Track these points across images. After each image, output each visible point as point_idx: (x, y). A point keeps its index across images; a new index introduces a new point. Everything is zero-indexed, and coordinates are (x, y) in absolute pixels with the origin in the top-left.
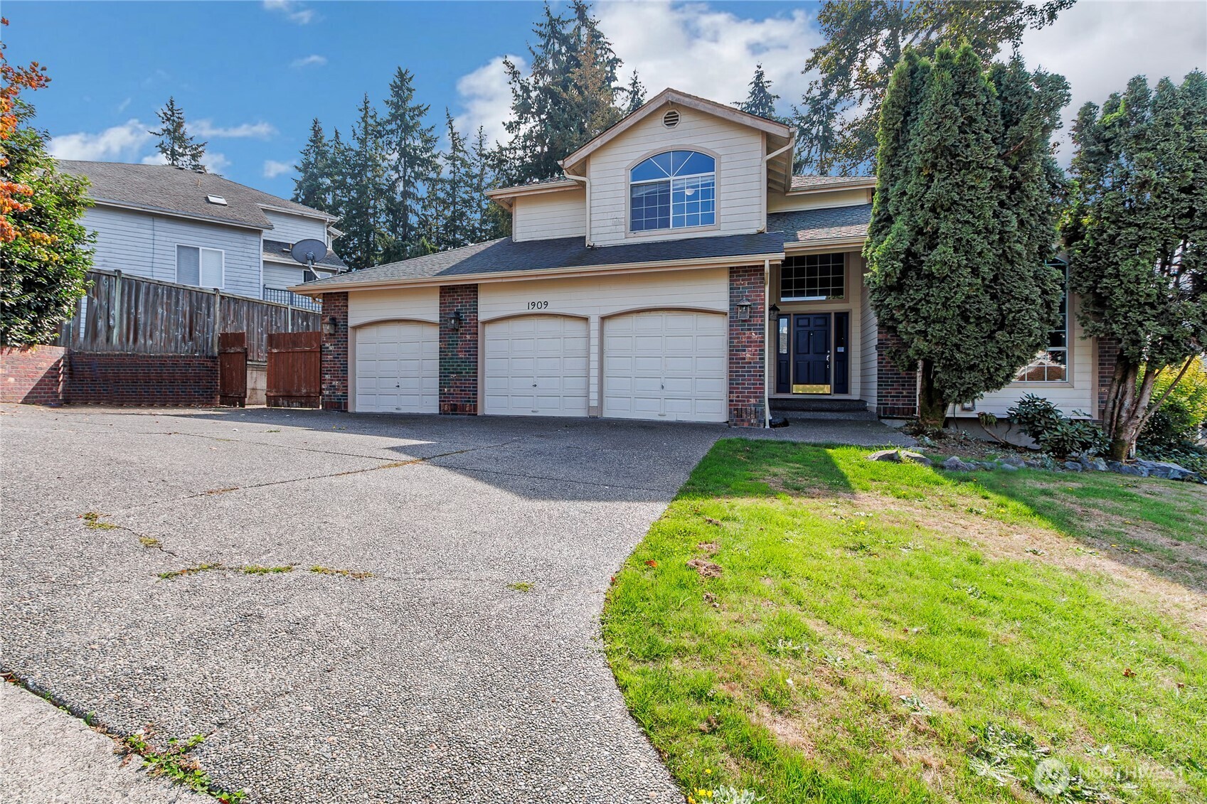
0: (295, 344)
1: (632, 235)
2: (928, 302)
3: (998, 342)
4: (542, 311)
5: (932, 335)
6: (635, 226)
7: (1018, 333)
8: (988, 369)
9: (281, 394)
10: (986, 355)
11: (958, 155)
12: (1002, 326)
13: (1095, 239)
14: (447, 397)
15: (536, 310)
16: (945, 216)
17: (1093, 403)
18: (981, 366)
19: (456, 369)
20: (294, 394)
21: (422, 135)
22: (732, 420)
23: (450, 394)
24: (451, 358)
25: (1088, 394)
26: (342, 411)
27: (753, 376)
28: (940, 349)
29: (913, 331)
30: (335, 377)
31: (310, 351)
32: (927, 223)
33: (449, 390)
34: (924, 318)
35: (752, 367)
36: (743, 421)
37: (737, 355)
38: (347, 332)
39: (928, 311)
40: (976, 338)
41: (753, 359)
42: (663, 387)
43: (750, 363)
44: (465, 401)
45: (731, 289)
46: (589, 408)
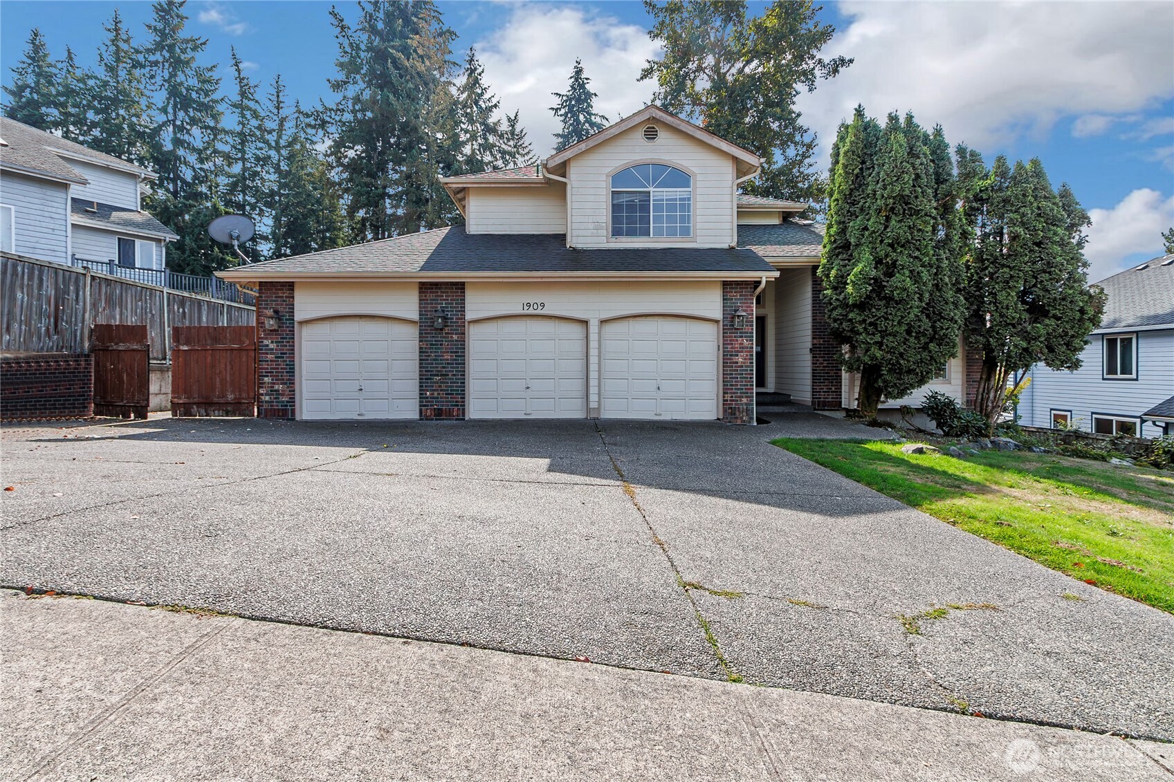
0: (216, 340)
1: (614, 240)
2: (887, 319)
3: (930, 352)
4: (539, 312)
5: (887, 345)
6: (616, 232)
7: (946, 345)
8: (922, 372)
9: (196, 400)
10: (922, 362)
11: (910, 204)
12: (932, 339)
13: (978, 274)
14: (430, 402)
15: (531, 311)
16: (901, 251)
17: (962, 395)
18: (917, 370)
19: (440, 371)
20: (216, 400)
21: (198, 74)
22: (727, 418)
23: (434, 398)
24: (434, 360)
25: (960, 389)
26: (288, 420)
27: (745, 378)
28: (889, 356)
29: (872, 342)
30: (277, 379)
31: (239, 350)
32: (887, 256)
33: (433, 394)
34: (880, 332)
35: (744, 370)
36: (736, 418)
37: (731, 359)
38: (293, 327)
39: (886, 327)
40: (915, 348)
41: (744, 363)
42: (659, 388)
43: (742, 367)
44: (451, 405)
45: (724, 300)
46: (588, 409)
